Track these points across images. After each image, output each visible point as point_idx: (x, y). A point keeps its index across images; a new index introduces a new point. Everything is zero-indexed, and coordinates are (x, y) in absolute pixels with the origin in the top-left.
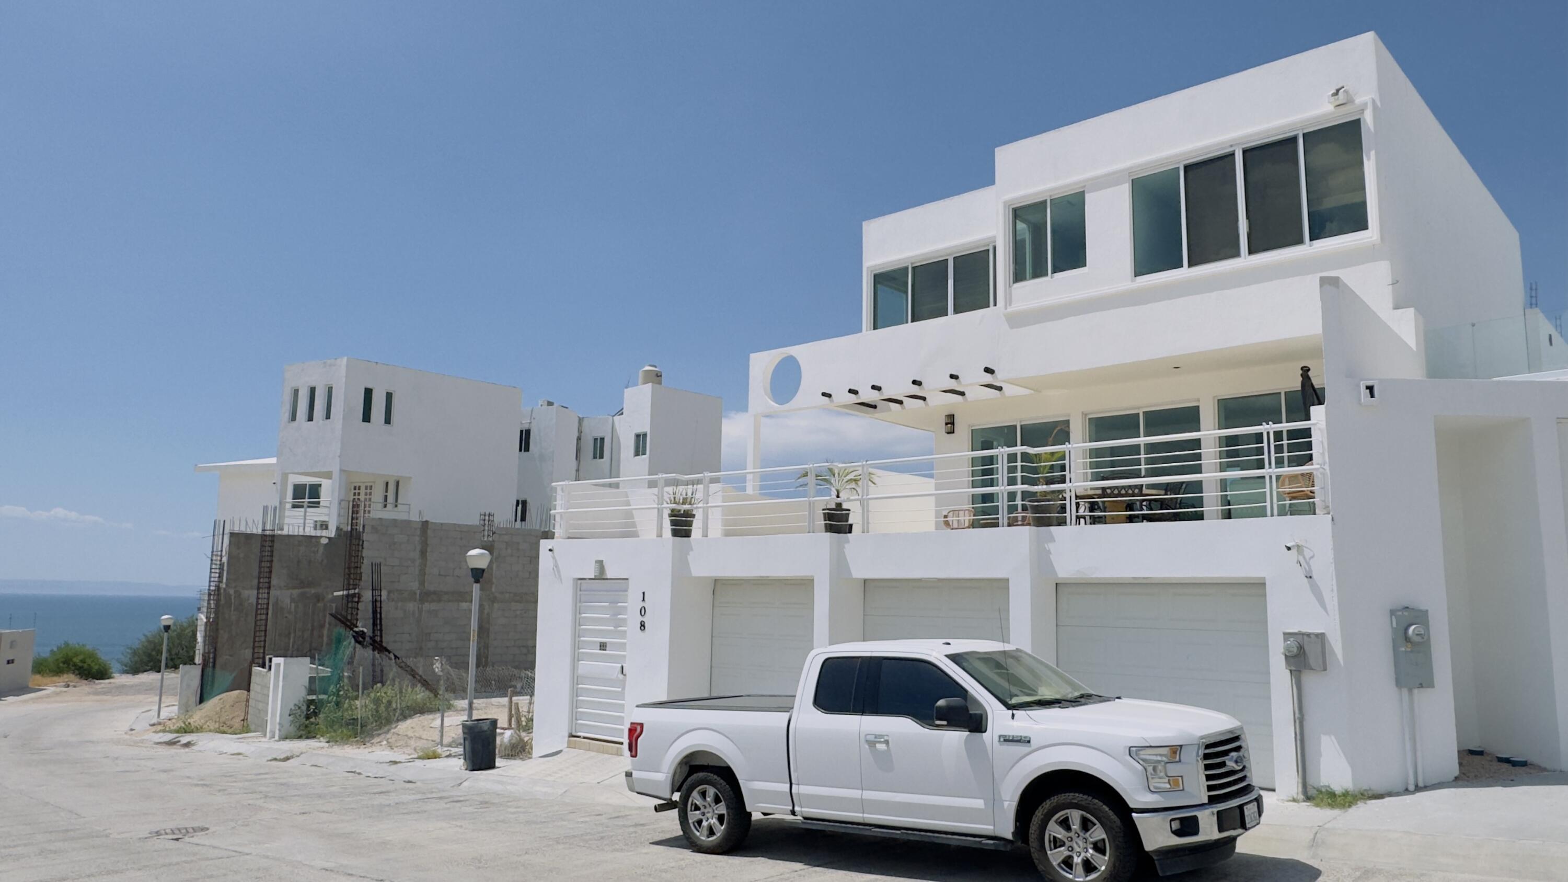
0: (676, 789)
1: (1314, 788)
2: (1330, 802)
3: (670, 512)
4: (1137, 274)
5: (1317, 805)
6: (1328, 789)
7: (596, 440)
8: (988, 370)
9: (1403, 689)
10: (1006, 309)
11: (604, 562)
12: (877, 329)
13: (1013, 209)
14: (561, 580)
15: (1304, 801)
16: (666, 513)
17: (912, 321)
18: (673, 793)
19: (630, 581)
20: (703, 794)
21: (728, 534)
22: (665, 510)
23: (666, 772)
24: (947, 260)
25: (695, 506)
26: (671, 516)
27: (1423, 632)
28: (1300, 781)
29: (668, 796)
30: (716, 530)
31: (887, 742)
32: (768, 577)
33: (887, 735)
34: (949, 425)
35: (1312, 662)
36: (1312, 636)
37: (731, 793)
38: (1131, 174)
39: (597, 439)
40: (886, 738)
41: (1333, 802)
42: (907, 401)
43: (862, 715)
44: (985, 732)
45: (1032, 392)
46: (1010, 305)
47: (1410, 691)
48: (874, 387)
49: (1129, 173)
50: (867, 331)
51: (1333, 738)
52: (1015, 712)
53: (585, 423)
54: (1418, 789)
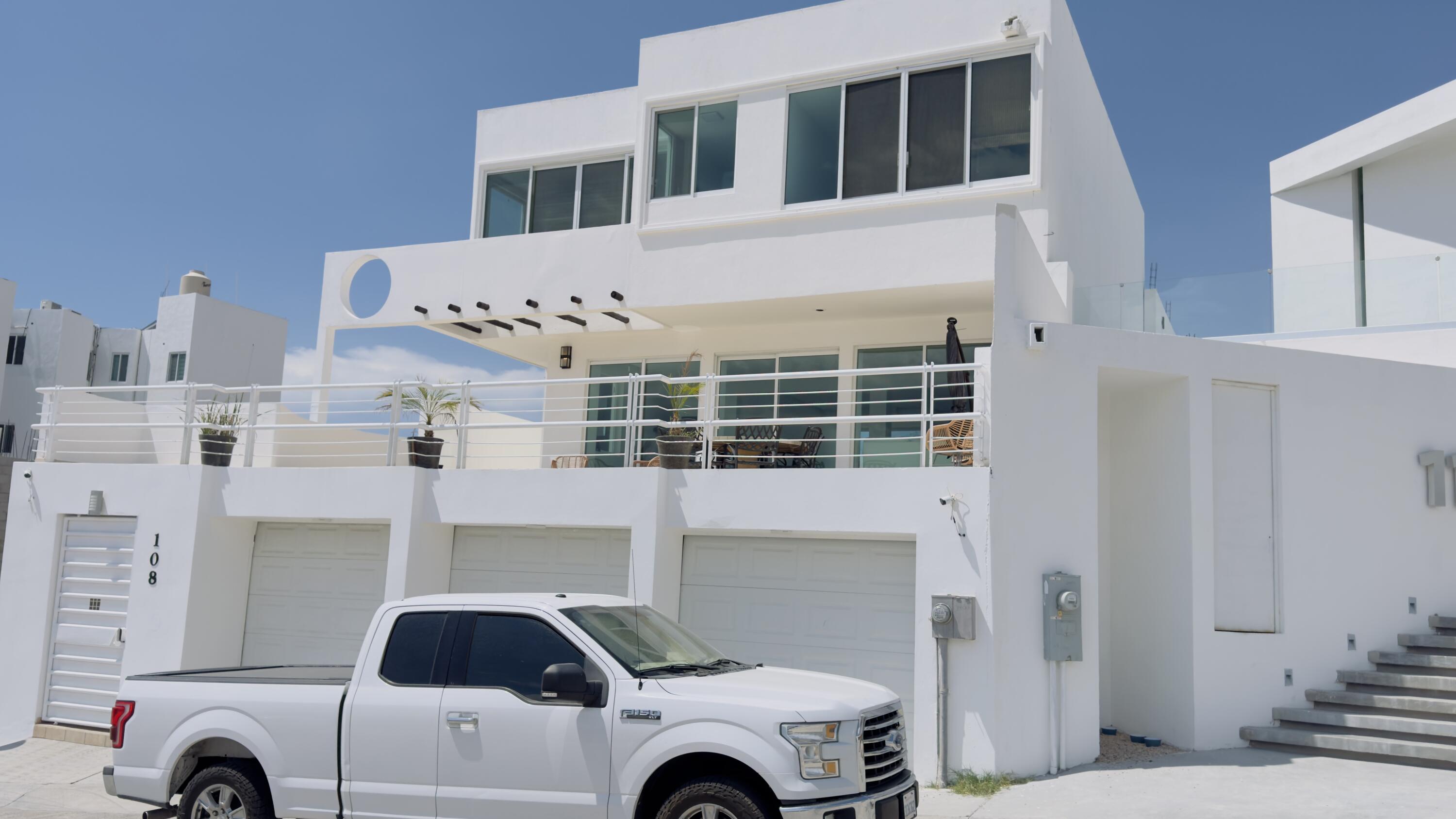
0: (177, 789)
1: (955, 772)
2: (972, 787)
3: (201, 433)
4: (787, 202)
5: (958, 792)
6: (970, 773)
7: (116, 357)
8: (616, 296)
9: (1051, 662)
10: (641, 227)
11: (104, 493)
12: (487, 237)
13: (656, 112)
14: (40, 517)
15: (944, 787)
16: (197, 433)
17: (531, 231)
18: (171, 796)
19: (140, 521)
20: (215, 796)
21: (280, 463)
22: (194, 430)
23: (163, 767)
24: (576, 167)
25: (237, 426)
26: (202, 437)
27: (1075, 600)
28: (941, 764)
29: (163, 799)
30: (264, 458)
31: (475, 722)
32: (330, 520)
33: (476, 713)
34: (566, 359)
35: (961, 629)
36: (962, 600)
37: (255, 793)
38: (789, 88)
39: (119, 356)
40: (474, 716)
41: (975, 787)
42: (517, 326)
43: (444, 687)
44: (604, 706)
45: (662, 326)
46: (646, 222)
47: (1058, 663)
48: (480, 305)
49: (787, 86)
50: (475, 238)
51: (978, 715)
52: (643, 680)
53: (103, 335)
54: (1061, 772)
